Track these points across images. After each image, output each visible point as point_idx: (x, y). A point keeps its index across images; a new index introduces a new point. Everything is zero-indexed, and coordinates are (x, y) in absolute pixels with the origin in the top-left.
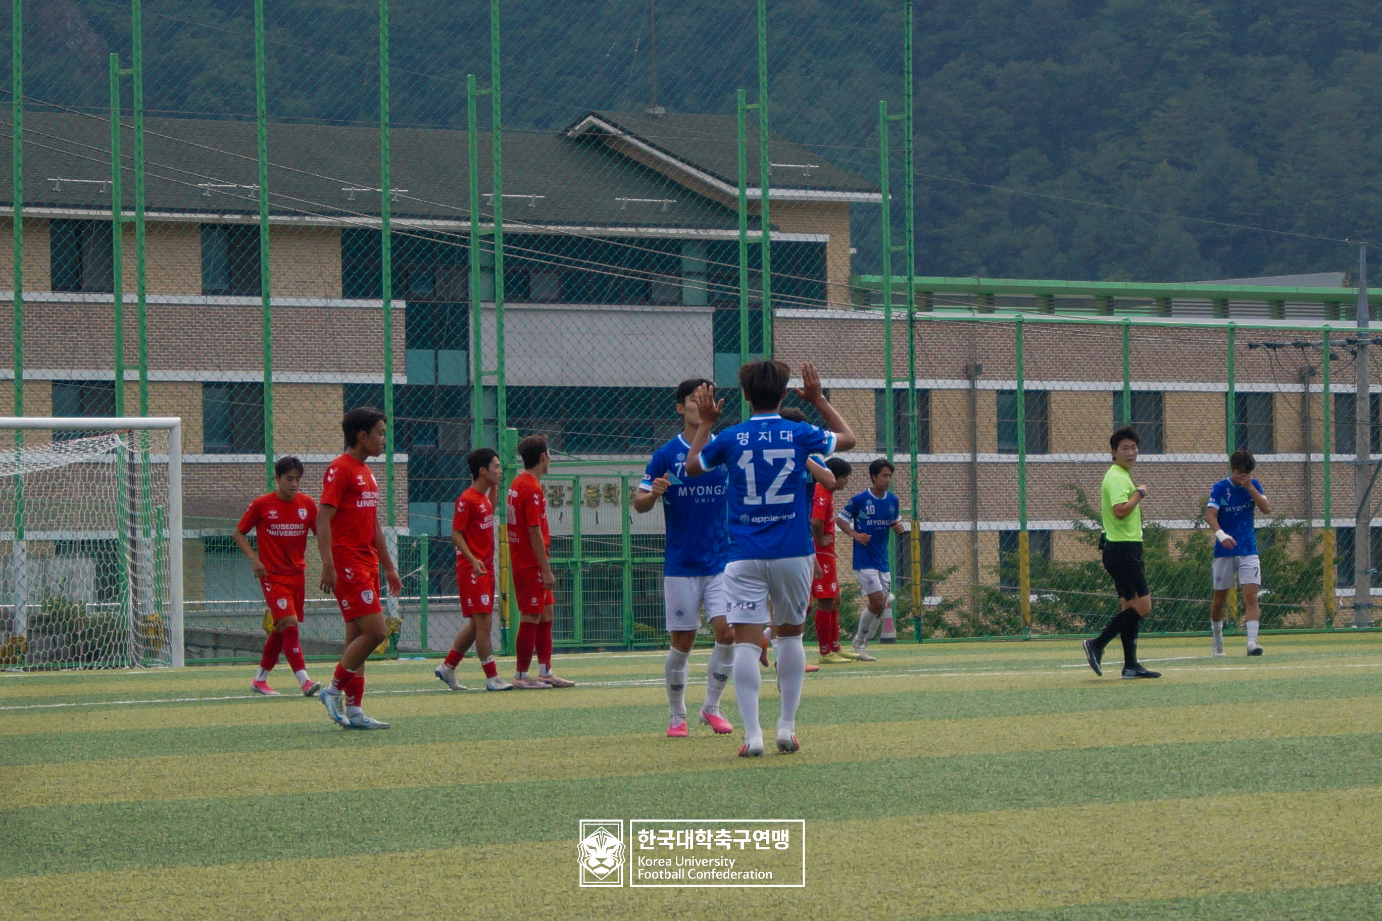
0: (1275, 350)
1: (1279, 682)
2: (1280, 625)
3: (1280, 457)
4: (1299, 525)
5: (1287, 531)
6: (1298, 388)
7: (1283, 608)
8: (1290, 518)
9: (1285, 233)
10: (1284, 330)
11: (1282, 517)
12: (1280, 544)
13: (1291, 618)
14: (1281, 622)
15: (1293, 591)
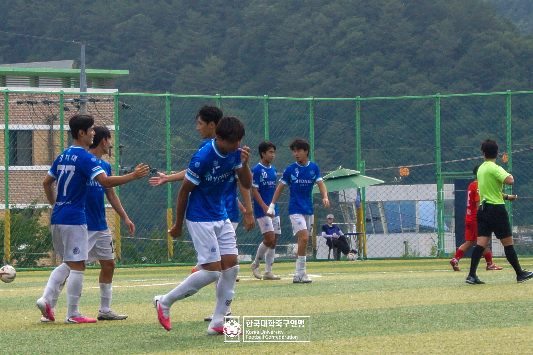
0: (32, 105)
1: (32, 299)
2: (35, 265)
3: (35, 168)
4: (46, 207)
5: (40, 211)
6: (47, 127)
7: (37, 255)
8: (41, 203)
9: (40, 38)
10: (37, 94)
11: (35, 202)
12: (35, 218)
13: (41, 262)
14: (36, 263)
15: (43, 245)
